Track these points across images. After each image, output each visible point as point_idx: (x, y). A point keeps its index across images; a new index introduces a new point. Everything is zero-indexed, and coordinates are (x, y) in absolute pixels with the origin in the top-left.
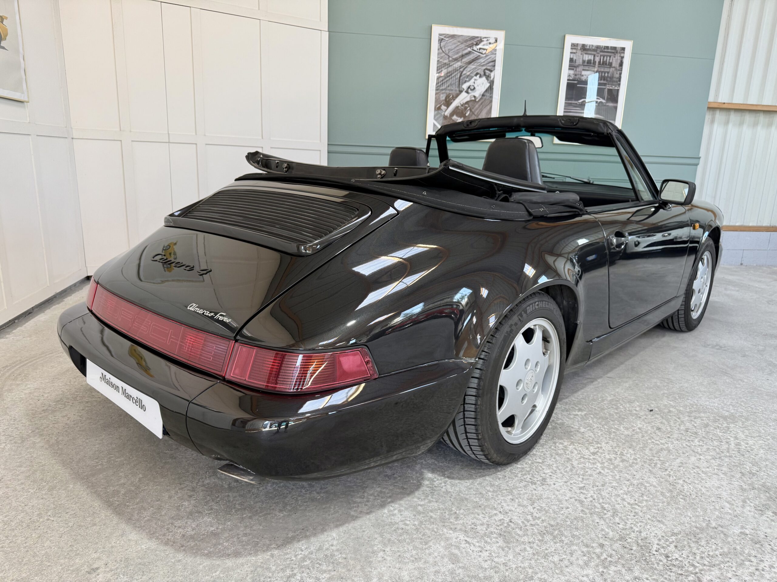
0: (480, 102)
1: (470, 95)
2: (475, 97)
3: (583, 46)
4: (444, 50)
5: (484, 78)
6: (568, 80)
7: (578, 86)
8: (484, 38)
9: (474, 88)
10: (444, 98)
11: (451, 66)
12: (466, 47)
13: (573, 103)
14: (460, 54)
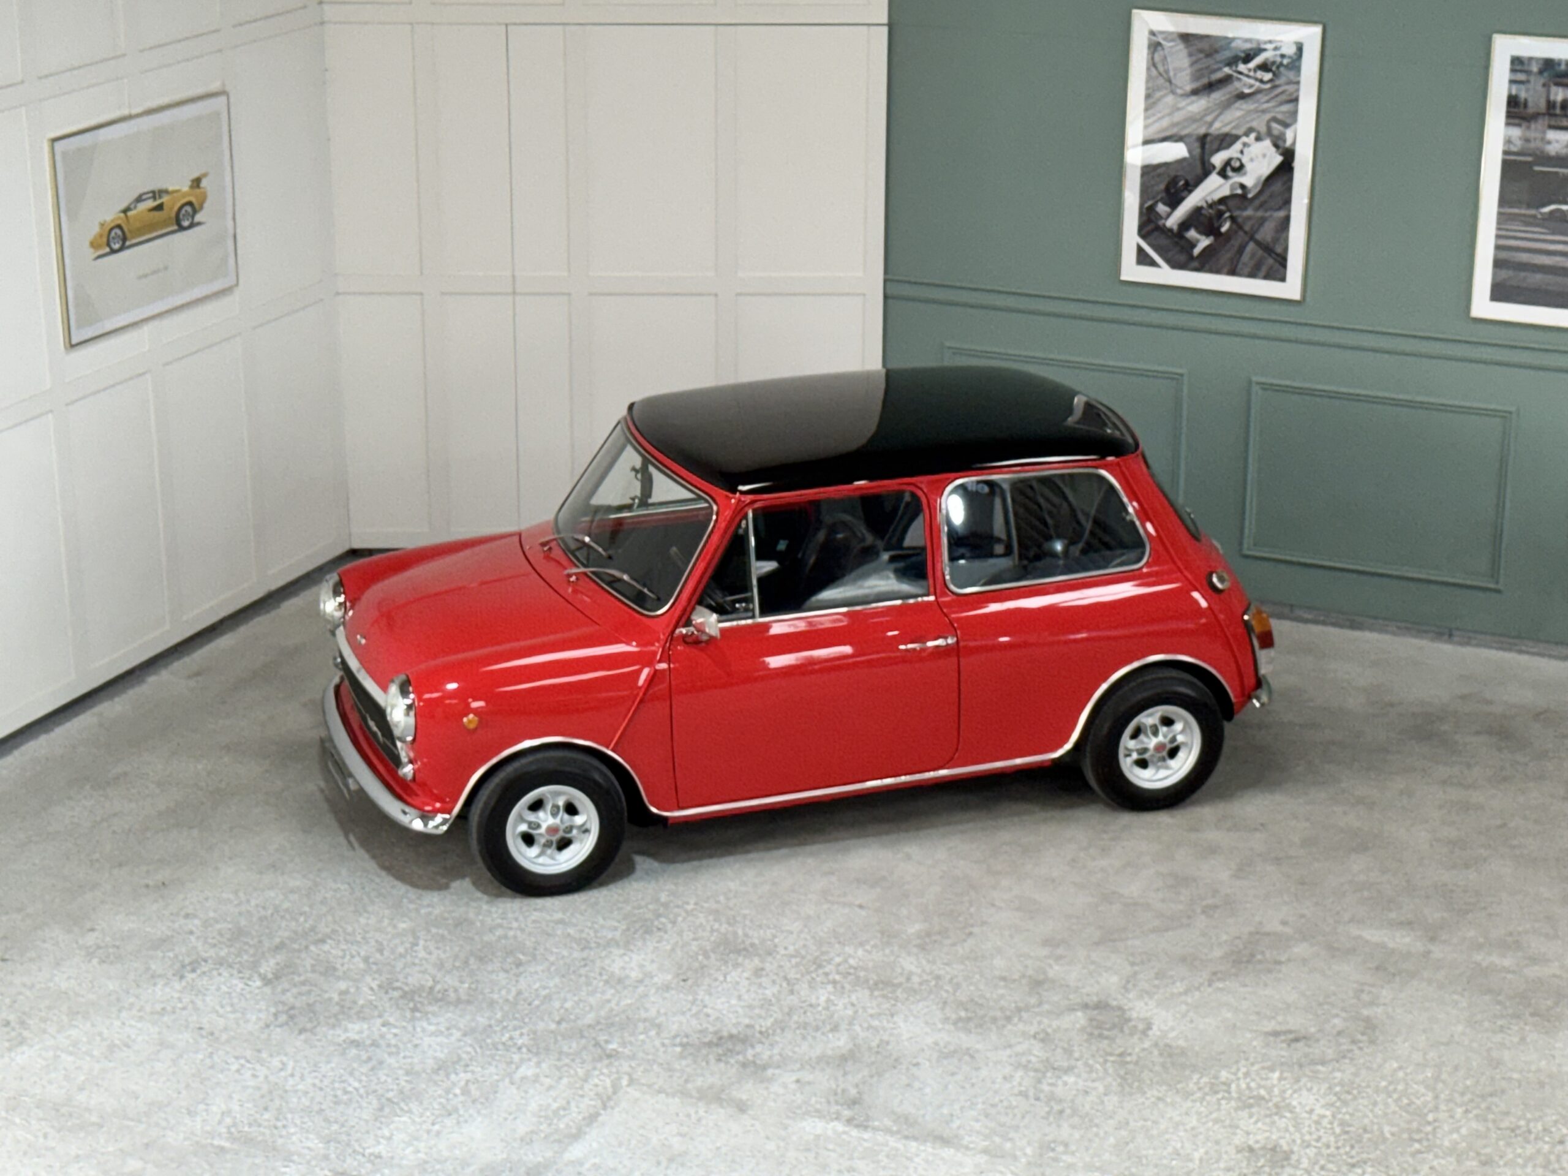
0: (1257, 203)
1: (1231, 181)
2: (1243, 186)
3: (1549, 64)
4: (1161, 69)
5: (1267, 143)
6: (1505, 153)
7: (1537, 168)
8: (1265, 43)
9: (1242, 166)
10: (1162, 186)
11: (1178, 109)
12: (1220, 65)
13: (1524, 215)
14: (1205, 81)
